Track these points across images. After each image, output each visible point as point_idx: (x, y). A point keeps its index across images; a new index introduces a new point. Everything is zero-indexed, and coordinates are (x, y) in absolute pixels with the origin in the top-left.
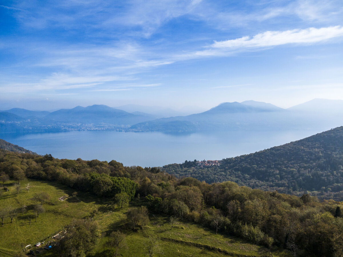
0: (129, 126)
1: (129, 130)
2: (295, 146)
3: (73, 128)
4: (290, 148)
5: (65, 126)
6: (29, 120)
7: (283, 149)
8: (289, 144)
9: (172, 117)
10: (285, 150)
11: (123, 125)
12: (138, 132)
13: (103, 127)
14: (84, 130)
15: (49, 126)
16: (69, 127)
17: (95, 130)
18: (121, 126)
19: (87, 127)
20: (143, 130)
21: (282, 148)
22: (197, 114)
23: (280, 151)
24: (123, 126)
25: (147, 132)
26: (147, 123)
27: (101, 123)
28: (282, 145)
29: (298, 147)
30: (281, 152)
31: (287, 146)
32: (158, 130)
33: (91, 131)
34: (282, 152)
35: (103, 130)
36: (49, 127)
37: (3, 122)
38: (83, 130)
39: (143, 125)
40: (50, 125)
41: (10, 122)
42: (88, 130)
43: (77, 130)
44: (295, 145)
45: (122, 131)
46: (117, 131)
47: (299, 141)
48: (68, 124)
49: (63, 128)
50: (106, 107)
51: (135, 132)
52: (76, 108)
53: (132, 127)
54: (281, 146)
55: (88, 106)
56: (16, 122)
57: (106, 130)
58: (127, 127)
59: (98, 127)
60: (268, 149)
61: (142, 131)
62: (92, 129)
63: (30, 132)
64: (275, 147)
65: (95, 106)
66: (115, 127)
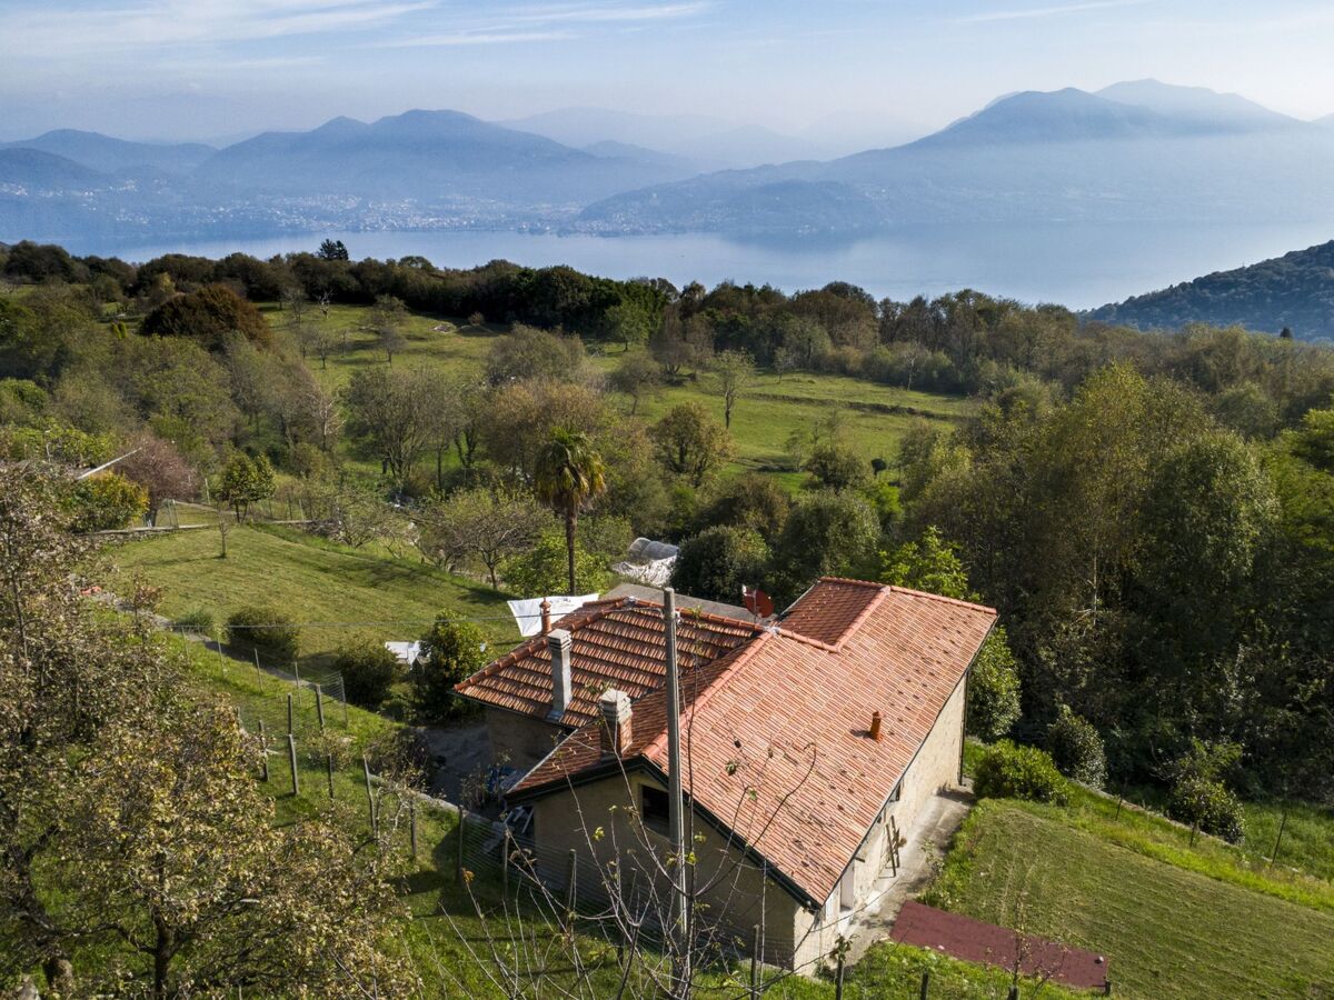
0: (574, 209)
1: (574, 227)
2: (1301, 268)
3: (325, 218)
4: (1277, 278)
5: (289, 212)
6: (131, 186)
7: (1249, 281)
8: (1277, 261)
9: (766, 167)
10: (1256, 284)
11: (544, 206)
12: (616, 234)
13: (456, 213)
14: (374, 229)
15: (222, 209)
16: (307, 214)
17: (424, 229)
18: (536, 209)
19: (386, 213)
20: (636, 227)
21: (1244, 280)
22: (886, 150)
23: (1233, 291)
24: (544, 208)
25: (655, 233)
26: (655, 195)
27: (449, 197)
28: (1247, 266)
29: (1312, 273)
30: (1236, 294)
31: (1267, 268)
32: (706, 228)
33: (405, 230)
34: (1243, 293)
35: (458, 229)
36: (219, 213)
37: (21, 192)
38: (372, 226)
39: (637, 204)
40: (224, 207)
41: (51, 194)
42: (393, 229)
43: (347, 230)
44: (1302, 263)
45: (542, 232)
46: (520, 231)
47: (1322, 249)
48: (300, 200)
49: (283, 221)
50: (465, 120)
51: (603, 234)
52: (330, 124)
53: (587, 215)
54: (1241, 269)
55: (384, 119)
56: (79, 194)
57: (472, 226)
58: (566, 212)
59: (438, 216)
60: (1183, 286)
61: (635, 232)
62: (411, 225)
63: (143, 236)
64: (1214, 274)
65: (415, 116)
66: (509, 214)
